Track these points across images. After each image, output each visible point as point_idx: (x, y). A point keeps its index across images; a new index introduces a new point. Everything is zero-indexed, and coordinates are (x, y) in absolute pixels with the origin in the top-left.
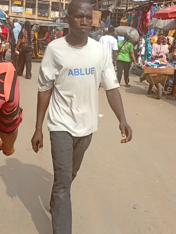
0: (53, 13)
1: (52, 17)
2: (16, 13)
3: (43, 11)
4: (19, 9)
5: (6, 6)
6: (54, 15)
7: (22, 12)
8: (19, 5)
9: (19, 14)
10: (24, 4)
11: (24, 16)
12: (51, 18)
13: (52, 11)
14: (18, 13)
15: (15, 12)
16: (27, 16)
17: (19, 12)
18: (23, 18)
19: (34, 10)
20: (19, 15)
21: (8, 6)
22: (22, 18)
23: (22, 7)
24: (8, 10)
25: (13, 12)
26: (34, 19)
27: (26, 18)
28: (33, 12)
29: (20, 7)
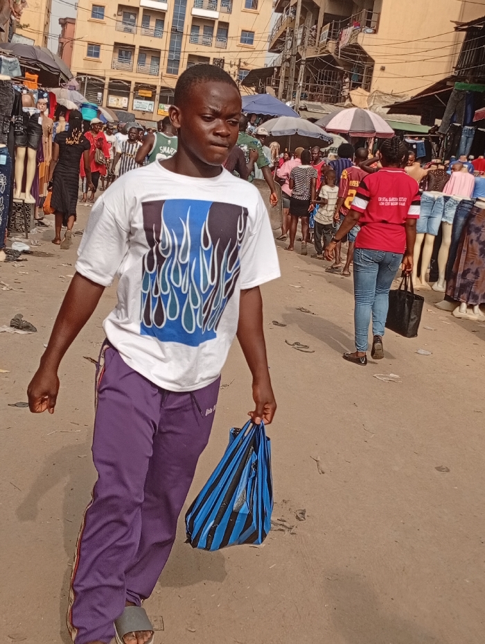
2: (140, 113)
4: (146, 105)
5: (124, 98)
7: (152, 110)
8: (147, 99)
9: (147, 114)
10: (157, 97)
14: (144, 112)
15: (138, 110)
17: (147, 110)
20: (147, 116)
21: (127, 99)
23: (152, 102)
24: (125, 105)
25: (135, 110)
29: (148, 102)
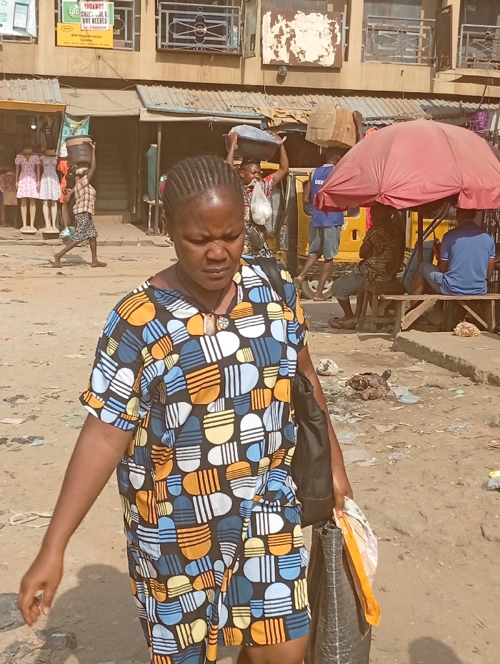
0: (276, 29)
1: (267, 61)
3: (200, 19)
6: (284, 39)
11: (47, 60)
12: (264, 67)
13: (269, 13)
16: (76, 61)
18: (38, 77)
19: (126, 9)
22: (30, 77)
26: (130, 85)
27: (66, 82)
28: (118, 25)
